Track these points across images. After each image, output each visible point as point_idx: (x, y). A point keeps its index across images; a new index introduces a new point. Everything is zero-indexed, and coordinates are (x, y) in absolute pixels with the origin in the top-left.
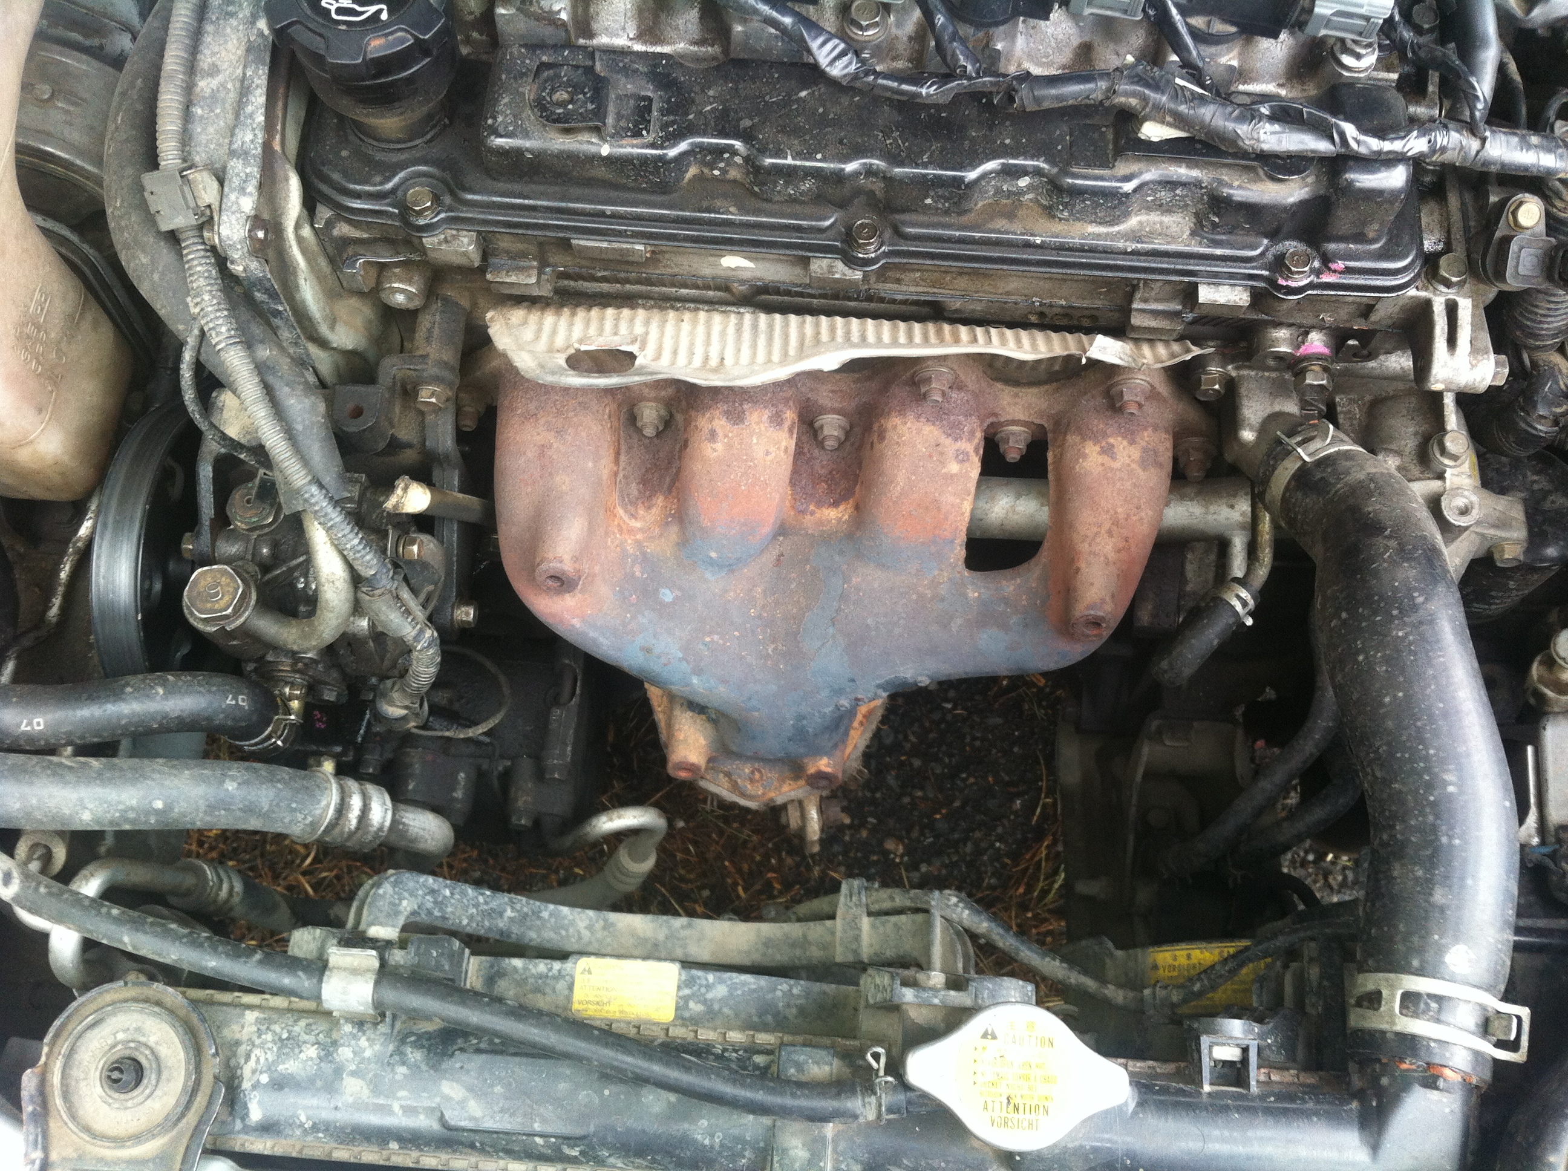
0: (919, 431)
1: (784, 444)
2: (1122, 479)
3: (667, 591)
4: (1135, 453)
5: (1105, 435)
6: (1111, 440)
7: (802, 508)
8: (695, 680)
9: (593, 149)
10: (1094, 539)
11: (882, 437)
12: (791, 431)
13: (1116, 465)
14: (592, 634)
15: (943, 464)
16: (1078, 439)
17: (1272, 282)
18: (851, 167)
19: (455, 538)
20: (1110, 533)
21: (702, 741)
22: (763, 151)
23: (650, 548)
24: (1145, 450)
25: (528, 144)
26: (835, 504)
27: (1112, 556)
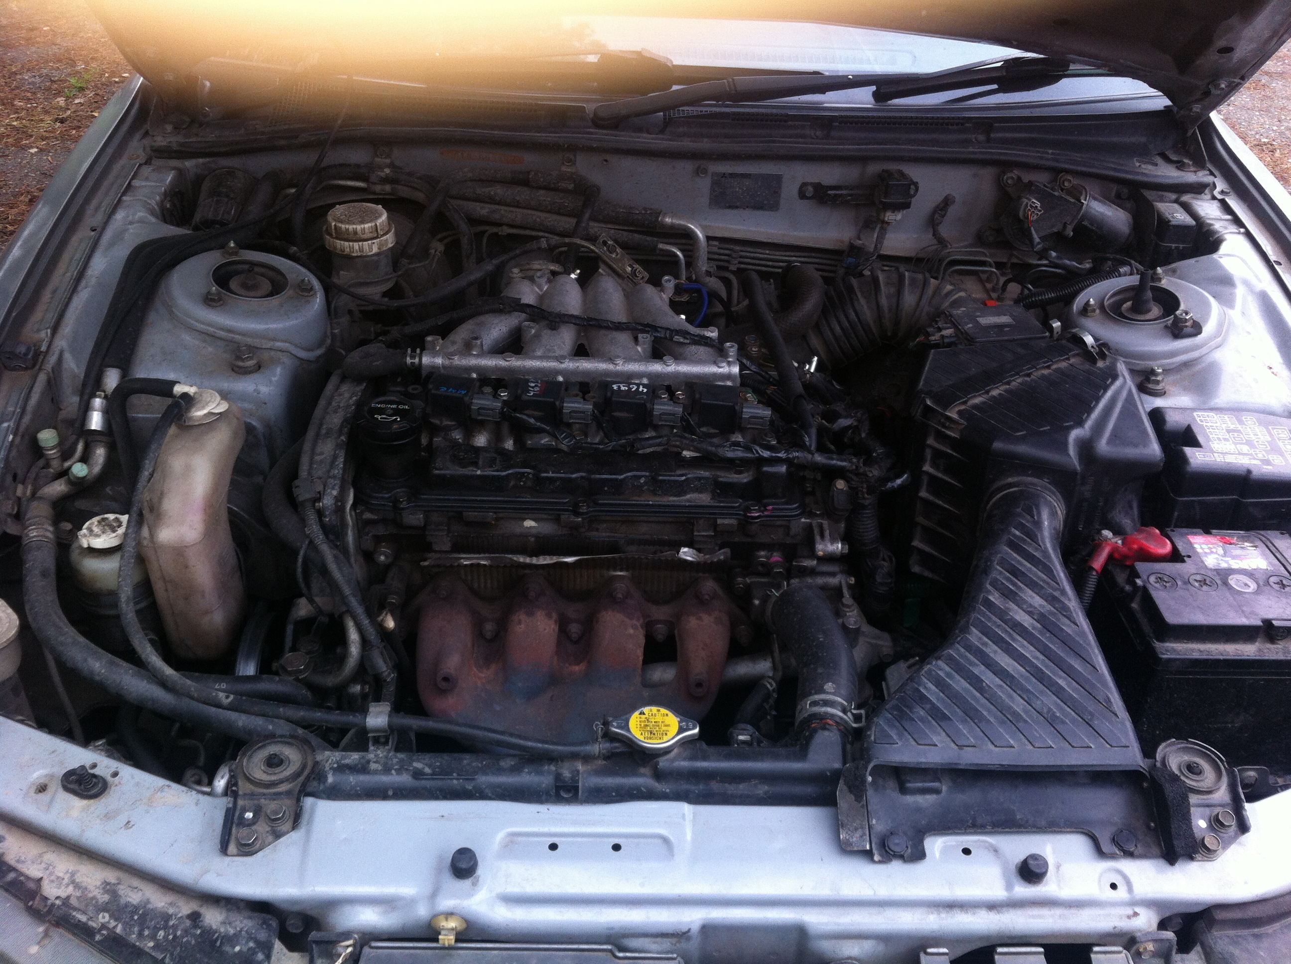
0: (614, 617)
2: (706, 629)
4: (712, 619)
5: (698, 614)
6: (701, 615)
7: (562, 664)
9: (474, 473)
11: (597, 622)
12: (556, 621)
13: (703, 624)
15: (626, 630)
16: (685, 618)
17: (745, 516)
18: (574, 476)
22: (540, 471)
23: (489, 686)
24: (716, 619)
25: (448, 472)
26: (578, 664)
27: (705, 658)
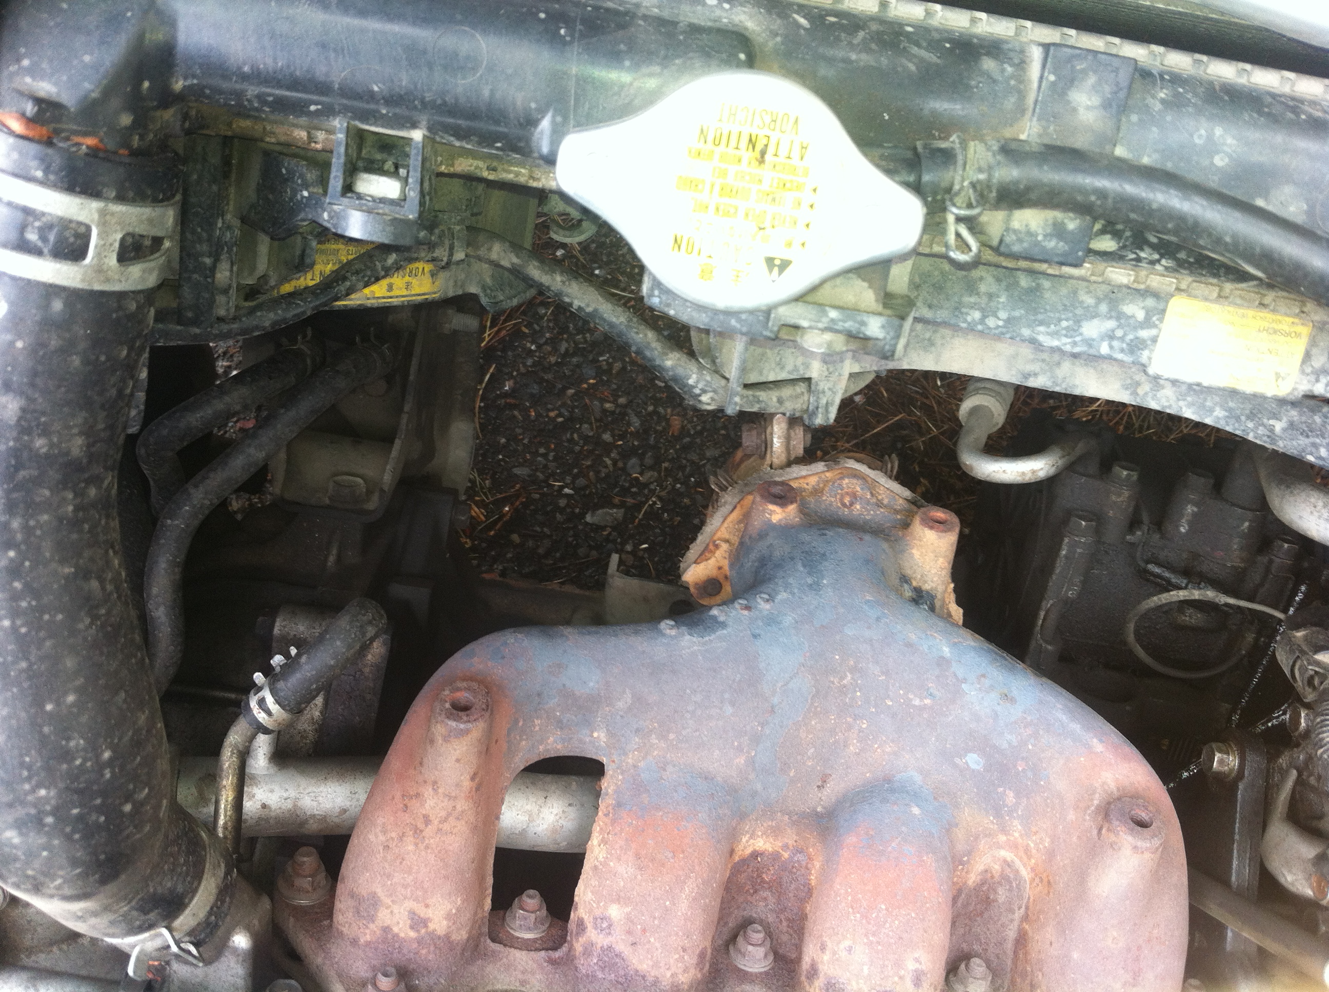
0: (656, 965)
1: (826, 957)
2: (405, 886)
3: (973, 766)
4: (384, 917)
5: (420, 941)
6: (412, 934)
7: (799, 857)
8: (946, 651)
10: (449, 815)
13: (410, 904)
14: (1076, 727)
15: (629, 919)
16: (455, 937)
19: (1235, 863)
20: (427, 820)
21: (916, 552)
23: (988, 821)
24: (372, 919)
26: (755, 855)
27: (428, 792)
